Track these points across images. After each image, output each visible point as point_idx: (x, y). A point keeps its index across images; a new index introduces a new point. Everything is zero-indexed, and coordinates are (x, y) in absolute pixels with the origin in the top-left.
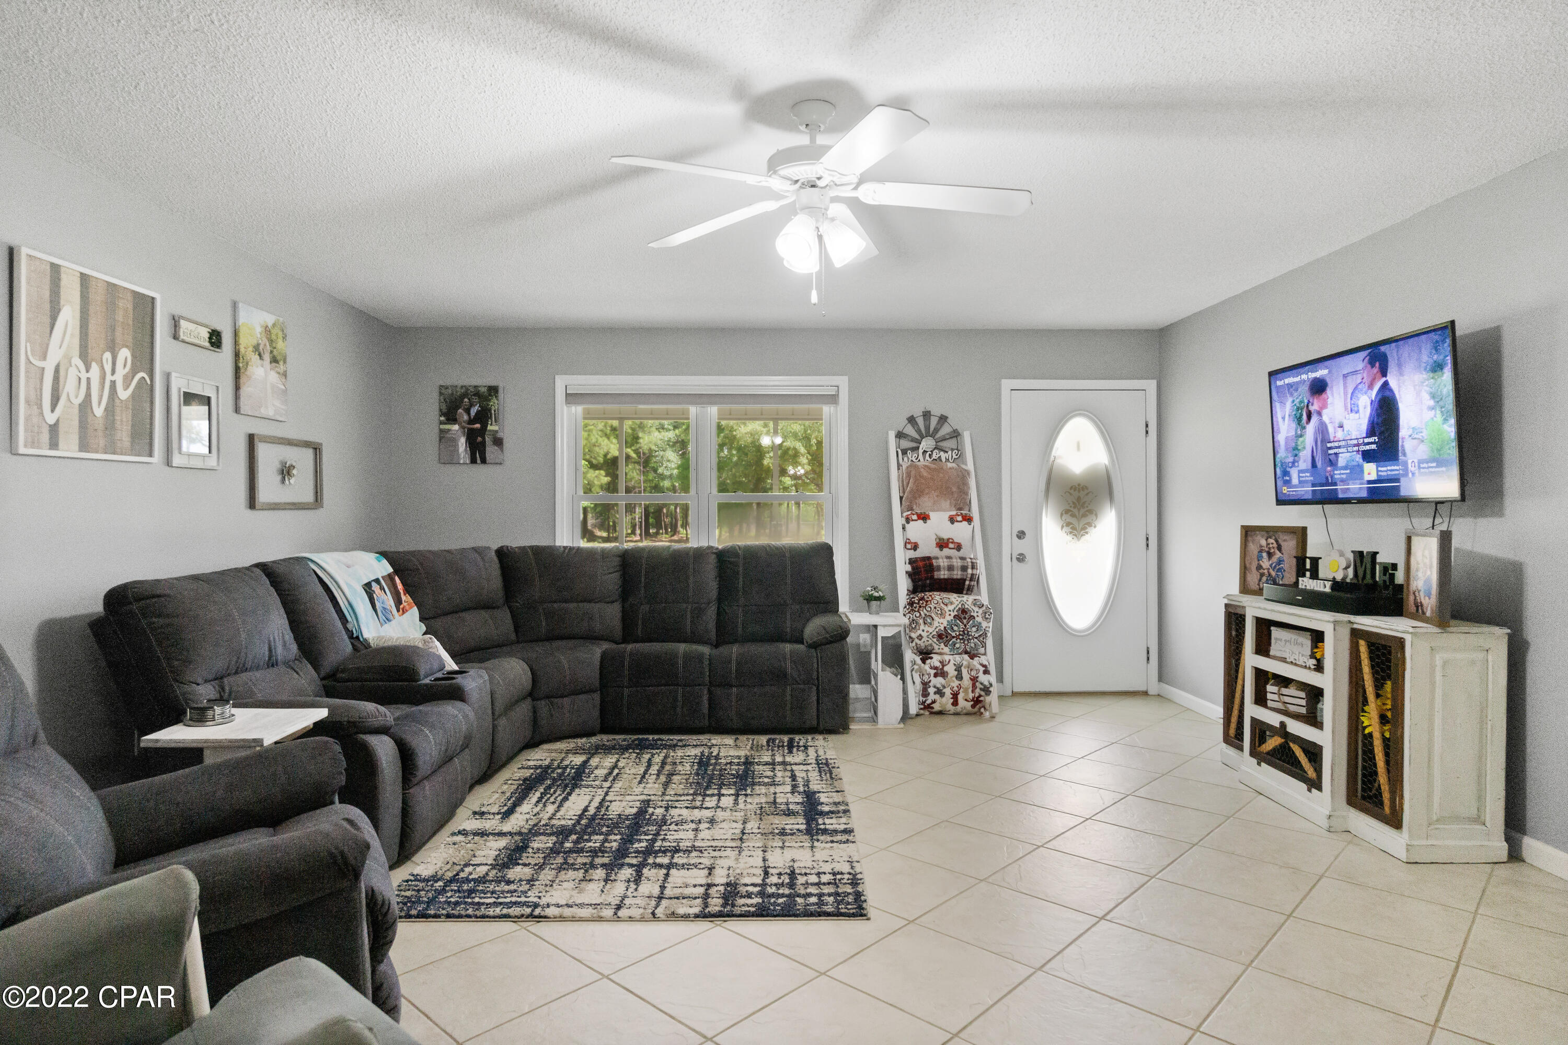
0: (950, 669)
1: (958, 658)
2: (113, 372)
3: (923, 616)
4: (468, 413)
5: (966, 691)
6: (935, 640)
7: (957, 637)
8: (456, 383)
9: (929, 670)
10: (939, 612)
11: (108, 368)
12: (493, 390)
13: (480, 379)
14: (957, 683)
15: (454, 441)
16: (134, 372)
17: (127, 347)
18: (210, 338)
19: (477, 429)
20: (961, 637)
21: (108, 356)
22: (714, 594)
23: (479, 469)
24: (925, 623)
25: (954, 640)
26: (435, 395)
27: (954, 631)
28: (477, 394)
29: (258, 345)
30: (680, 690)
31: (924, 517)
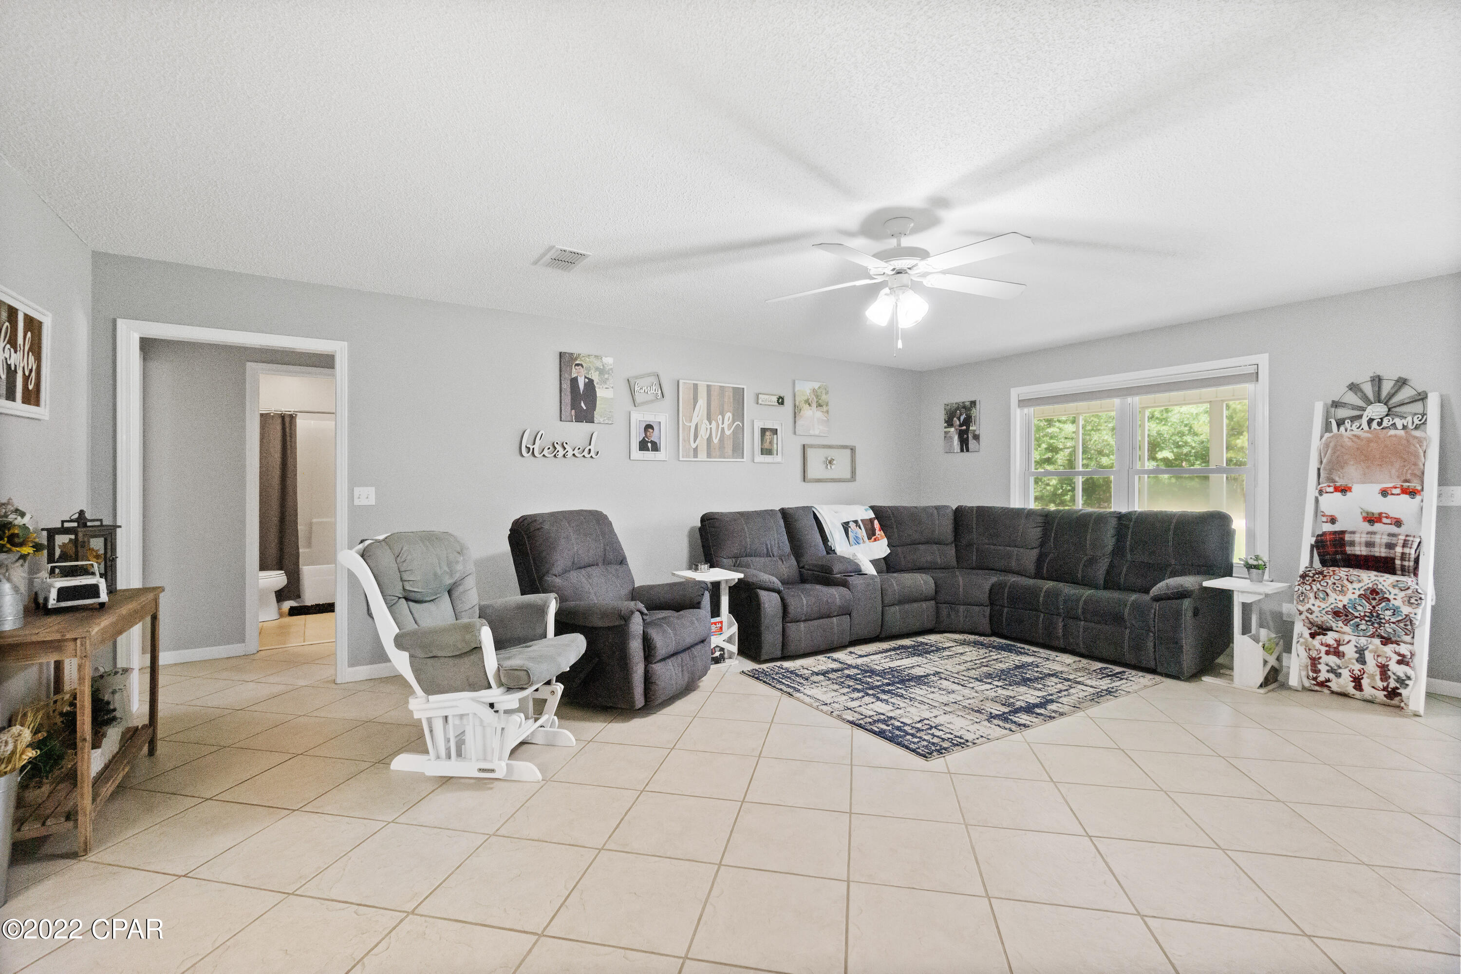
0: (1349, 651)
1: (1363, 641)
2: (723, 423)
3: (1315, 590)
4: (959, 419)
5: (1372, 677)
6: (1330, 617)
7: (1362, 618)
8: (952, 402)
9: (1318, 646)
10: (1340, 589)
11: (720, 422)
12: (973, 403)
13: (964, 397)
14: (1359, 666)
15: (951, 438)
16: (734, 422)
17: (730, 412)
18: (778, 401)
19: (964, 430)
20: (1367, 619)
21: (720, 417)
22: (1110, 548)
23: (965, 454)
24: (1316, 598)
25: (1358, 620)
26: (943, 412)
27: (1358, 611)
28: (964, 407)
29: (808, 399)
30: (1042, 615)
31: (1344, 490)
